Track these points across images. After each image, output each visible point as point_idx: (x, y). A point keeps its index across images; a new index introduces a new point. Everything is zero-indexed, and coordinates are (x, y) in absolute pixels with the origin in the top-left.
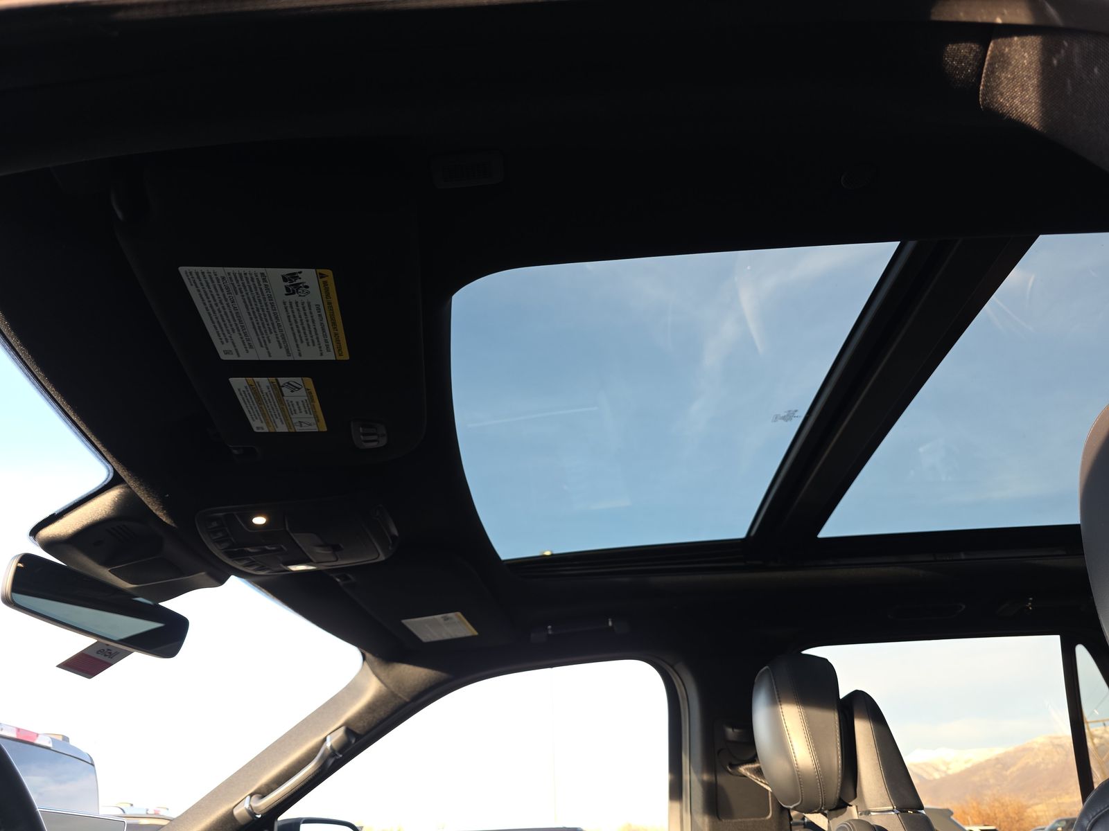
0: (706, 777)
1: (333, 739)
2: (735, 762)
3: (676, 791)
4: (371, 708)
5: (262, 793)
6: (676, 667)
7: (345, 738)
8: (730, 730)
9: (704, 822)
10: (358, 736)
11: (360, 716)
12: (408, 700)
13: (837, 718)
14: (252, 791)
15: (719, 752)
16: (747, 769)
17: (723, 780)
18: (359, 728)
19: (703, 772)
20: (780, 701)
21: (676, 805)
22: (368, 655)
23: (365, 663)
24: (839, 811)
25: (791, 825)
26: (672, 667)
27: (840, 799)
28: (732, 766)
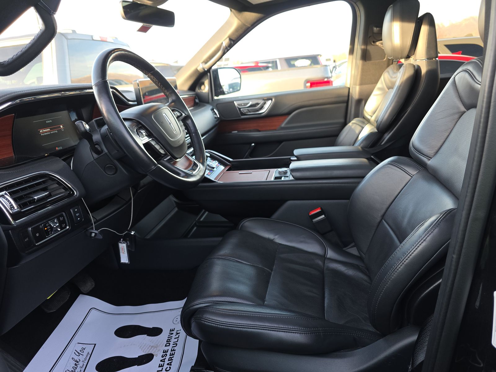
0: (363, 47)
1: (226, 43)
2: (375, 41)
3: (352, 51)
4: (237, 30)
5: (206, 62)
6: (357, 3)
7: (229, 42)
8: (375, 29)
9: (360, 62)
10: (234, 41)
11: (233, 33)
12: (249, 26)
13: (414, 26)
14: (202, 62)
15: (370, 37)
16: (379, 43)
17: (369, 47)
18: (234, 38)
19: (362, 45)
20: (393, 21)
21: (351, 56)
22: (232, 10)
23: (232, 13)
24: (407, 59)
25: (392, 62)
26: (355, 3)
27: (408, 55)
28: (374, 42)
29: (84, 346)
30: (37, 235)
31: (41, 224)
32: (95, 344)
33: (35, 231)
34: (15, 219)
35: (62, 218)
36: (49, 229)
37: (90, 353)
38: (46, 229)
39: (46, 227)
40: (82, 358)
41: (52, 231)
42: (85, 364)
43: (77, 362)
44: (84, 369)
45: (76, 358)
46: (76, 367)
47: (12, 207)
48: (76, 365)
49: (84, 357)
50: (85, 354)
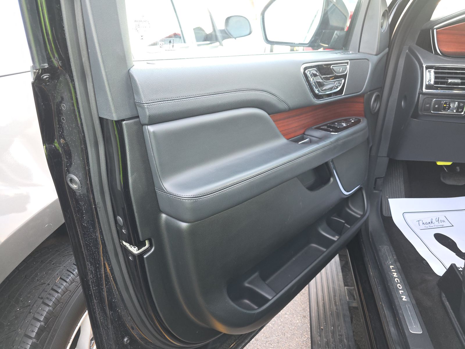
29: (446, 220)
30: (436, 106)
31: (443, 101)
32: (453, 226)
33: (436, 103)
34: (426, 88)
35: (463, 104)
36: (447, 107)
37: (444, 226)
38: (445, 105)
39: (446, 105)
40: (436, 223)
41: (448, 109)
42: (434, 227)
43: (432, 223)
44: (430, 228)
45: (434, 221)
46: (428, 223)
47: (430, 80)
48: (429, 223)
49: (439, 224)
50: (441, 224)
